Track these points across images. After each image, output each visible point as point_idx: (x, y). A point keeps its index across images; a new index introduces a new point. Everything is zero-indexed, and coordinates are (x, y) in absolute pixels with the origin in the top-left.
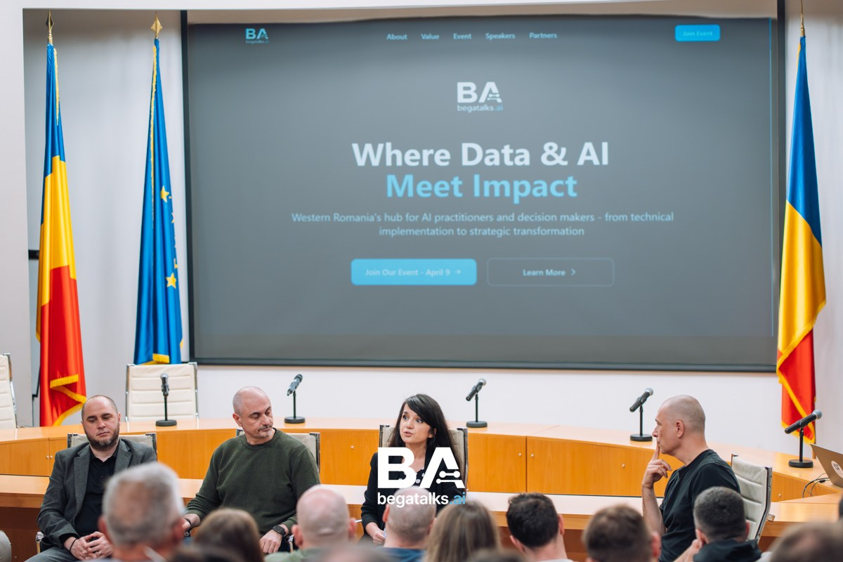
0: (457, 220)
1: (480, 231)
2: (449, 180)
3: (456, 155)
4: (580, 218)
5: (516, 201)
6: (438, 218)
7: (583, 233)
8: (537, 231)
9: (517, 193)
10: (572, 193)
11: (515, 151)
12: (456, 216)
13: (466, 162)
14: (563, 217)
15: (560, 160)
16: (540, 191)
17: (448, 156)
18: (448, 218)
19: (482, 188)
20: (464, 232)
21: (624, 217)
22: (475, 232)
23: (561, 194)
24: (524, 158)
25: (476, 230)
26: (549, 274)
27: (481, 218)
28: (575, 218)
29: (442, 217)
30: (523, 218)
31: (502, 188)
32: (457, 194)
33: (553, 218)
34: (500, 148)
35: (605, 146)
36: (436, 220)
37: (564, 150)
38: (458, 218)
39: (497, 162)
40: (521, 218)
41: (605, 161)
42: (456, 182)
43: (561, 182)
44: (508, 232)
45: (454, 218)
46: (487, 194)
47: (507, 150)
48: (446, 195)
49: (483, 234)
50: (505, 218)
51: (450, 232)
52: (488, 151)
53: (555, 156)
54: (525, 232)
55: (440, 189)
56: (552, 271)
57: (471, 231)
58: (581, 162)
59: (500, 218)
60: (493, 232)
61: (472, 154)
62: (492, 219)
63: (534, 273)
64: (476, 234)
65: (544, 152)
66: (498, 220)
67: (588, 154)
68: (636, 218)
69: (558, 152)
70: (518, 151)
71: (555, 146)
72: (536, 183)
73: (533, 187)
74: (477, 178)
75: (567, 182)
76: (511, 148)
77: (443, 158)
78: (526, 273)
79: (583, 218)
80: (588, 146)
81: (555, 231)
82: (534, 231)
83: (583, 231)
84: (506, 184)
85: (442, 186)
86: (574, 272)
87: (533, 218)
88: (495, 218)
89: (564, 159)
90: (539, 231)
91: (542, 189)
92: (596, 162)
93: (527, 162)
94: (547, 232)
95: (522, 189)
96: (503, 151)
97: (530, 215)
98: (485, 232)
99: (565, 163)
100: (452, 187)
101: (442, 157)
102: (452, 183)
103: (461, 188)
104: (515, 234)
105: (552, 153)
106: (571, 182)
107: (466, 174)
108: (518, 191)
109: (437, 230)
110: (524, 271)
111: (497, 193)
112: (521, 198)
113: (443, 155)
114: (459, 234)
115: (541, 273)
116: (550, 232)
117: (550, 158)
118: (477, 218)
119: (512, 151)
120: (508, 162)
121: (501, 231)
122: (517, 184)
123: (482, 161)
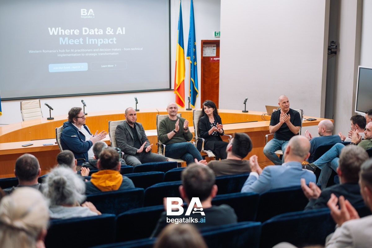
2: (79, 39)
3: (81, 31)
5: (99, 45)
8: (105, 54)
10: (115, 43)
12: (81, 50)
13: (84, 33)
14: (113, 50)
15: (111, 33)
16: (106, 42)
17: (78, 31)
18: (79, 51)
19: (89, 41)
20: (84, 55)
21: (129, 49)
23: (112, 43)
25: (87, 54)
27: (89, 50)
28: (116, 50)
29: (77, 50)
31: (95, 41)
32: (82, 43)
33: (110, 50)
34: (94, 29)
35: (124, 28)
36: (75, 51)
37: (112, 30)
39: (93, 33)
40: (100, 50)
41: (124, 33)
42: (81, 40)
44: (97, 54)
46: (90, 43)
48: (78, 43)
49: (89, 55)
50: (96, 50)
51: (79, 55)
52: (90, 30)
53: (110, 31)
54: (102, 54)
56: (109, 65)
58: (117, 33)
60: (92, 54)
61: (86, 31)
62: (92, 51)
63: (105, 66)
65: (107, 30)
67: (119, 31)
68: (132, 49)
70: (99, 30)
71: (110, 29)
72: (105, 39)
73: (104, 41)
74: (87, 38)
75: (113, 39)
78: (102, 66)
79: (118, 50)
80: (119, 28)
83: (118, 53)
84: (96, 40)
85: (77, 41)
86: (116, 65)
88: (93, 50)
92: (122, 33)
93: (102, 33)
95: (101, 41)
96: (95, 30)
97: (103, 49)
99: (113, 34)
103: (83, 41)
104: (99, 55)
106: (115, 39)
108: (99, 42)
109: (75, 54)
111: (93, 43)
114: (82, 55)
116: (109, 54)
118: (87, 50)
119: (97, 30)
120: (96, 33)
121: (95, 54)
122: (99, 40)
123: (89, 33)
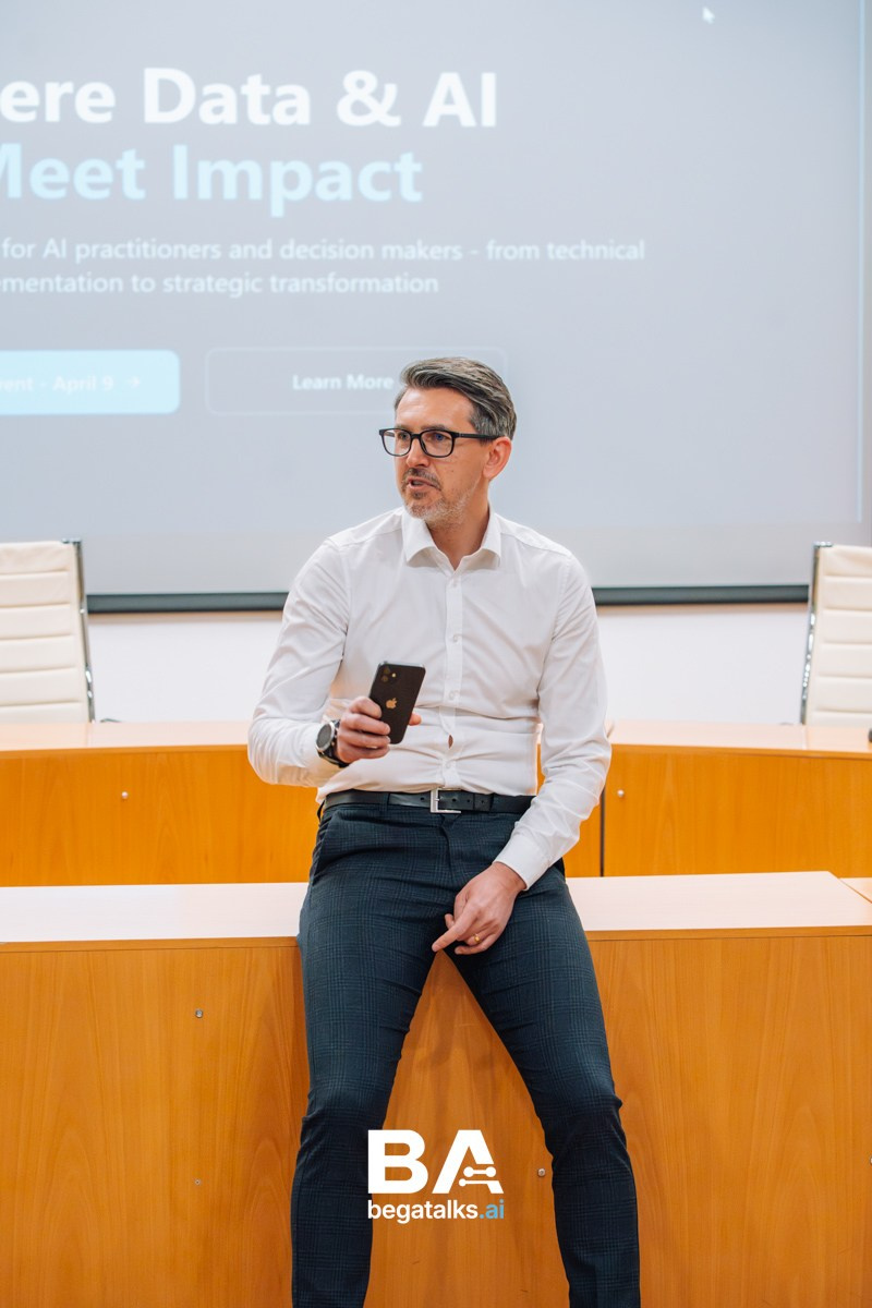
0: (131, 255)
1: (187, 281)
2: (112, 157)
3: (130, 97)
4: (428, 252)
5: (277, 210)
6: (83, 252)
7: (436, 289)
8: (326, 284)
9: (279, 194)
10: (410, 194)
11: (273, 90)
12: (130, 246)
13: (153, 114)
14: (390, 250)
15: (382, 114)
16: (333, 187)
17: (108, 98)
18: (110, 252)
19: (192, 178)
20: (148, 285)
21: (529, 251)
22: (175, 284)
23: (385, 196)
24: (296, 107)
25: (178, 279)
26: (355, 386)
27: (192, 251)
28: (417, 252)
29: (95, 247)
30: (294, 251)
31: (243, 178)
32: (133, 191)
33: (363, 251)
34: (237, 83)
35: (489, 81)
36: (79, 257)
37: (391, 91)
38: (134, 251)
39: (230, 116)
40: (287, 252)
41: (489, 119)
42: (130, 163)
43: (384, 167)
44: (258, 285)
45: (123, 251)
46: (205, 192)
47: (255, 88)
48: (105, 194)
49: (195, 289)
50: (250, 251)
51: (113, 284)
52: (208, 90)
53: (370, 102)
54: (297, 286)
55: (91, 178)
56: (360, 378)
57: (166, 282)
58: (431, 120)
59: (238, 252)
60: (221, 285)
61: (169, 95)
62: (218, 255)
63: (320, 384)
64: (179, 290)
65: (344, 93)
66: (232, 256)
67: (449, 100)
68: (559, 252)
69: (378, 95)
70: (281, 91)
71: (371, 80)
72: (325, 167)
73: (317, 176)
74: (180, 153)
75: (398, 167)
76: (264, 82)
77: (96, 103)
78: (300, 383)
79: (437, 252)
80: (450, 81)
81: (370, 282)
82: (319, 282)
83: (435, 282)
84: (253, 168)
85: (94, 172)
87: (318, 252)
88: (225, 250)
89: (392, 112)
90: (331, 283)
91: (339, 183)
92: (467, 120)
93: (303, 117)
94: (350, 285)
95: (291, 181)
96: (245, 90)
97: (309, 244)
98: (202, 285)
99: (395, 121)
100: (118, 174)
101: (94, 102)
102: (120, 164)
103: (142, 179)
104: (274, 289)
105: (364, 96)
106: (408, 166)
107: (155, 146)
108: (281, 186)
109: (81, 279)
110: (295, 379)
111: (230, 192)
112: (288, 204)
113: (95, 95)
114: (135, 289)
115: (336, 382)
116: (358, 285)
117: (360, 109)
118: (180, 251)
119: (266, 90)
120: (257, 116)
121: (240, 281)
122: (278, 169)
123: (195, 112)
